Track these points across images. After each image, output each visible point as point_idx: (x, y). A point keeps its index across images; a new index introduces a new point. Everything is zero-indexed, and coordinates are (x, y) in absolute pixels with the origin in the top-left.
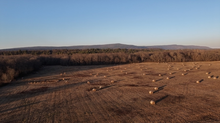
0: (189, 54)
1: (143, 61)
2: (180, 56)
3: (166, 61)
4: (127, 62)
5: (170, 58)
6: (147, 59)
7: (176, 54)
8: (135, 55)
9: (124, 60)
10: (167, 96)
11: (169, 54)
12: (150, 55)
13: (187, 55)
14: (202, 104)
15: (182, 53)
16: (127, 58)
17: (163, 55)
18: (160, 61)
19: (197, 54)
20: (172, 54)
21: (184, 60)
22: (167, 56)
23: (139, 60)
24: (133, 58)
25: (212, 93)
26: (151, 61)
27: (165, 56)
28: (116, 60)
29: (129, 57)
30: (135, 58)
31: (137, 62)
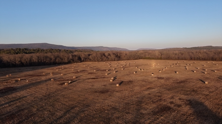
0: (119, 55)
1: (83, 61)
2: (113, 57)
3: (102, 60)
4: (69, 62)
5: (105, 58)
6: (86, 59)
7: (109, 55)
8: (75, 56)
9: (66, 60)
10: (123, 82)
11: (104, 55)
12: (89, 55)
13: (118, 55)
14: (144, 83)
15: (114, 54)
16: (68, 58)
17: (100, 55)
18: (98, 61)
19: (124, 55)
20: (106, 54)
21: (116, 59)
22: (103, 56)
23: (80, 60)
24: (74, 58)
25: (146, 78)
26: (90, 60)
27: (102, 56)
28: (57, 60)
29: (71, 57)
30: (76, 58)
31: (78, 62)
